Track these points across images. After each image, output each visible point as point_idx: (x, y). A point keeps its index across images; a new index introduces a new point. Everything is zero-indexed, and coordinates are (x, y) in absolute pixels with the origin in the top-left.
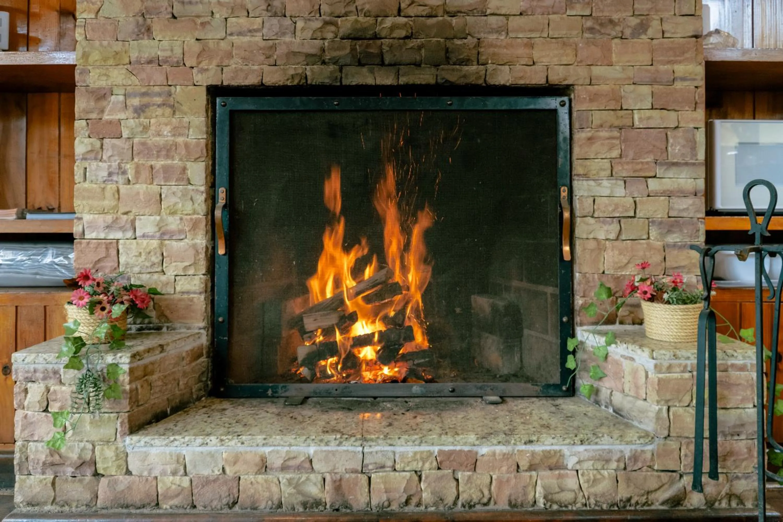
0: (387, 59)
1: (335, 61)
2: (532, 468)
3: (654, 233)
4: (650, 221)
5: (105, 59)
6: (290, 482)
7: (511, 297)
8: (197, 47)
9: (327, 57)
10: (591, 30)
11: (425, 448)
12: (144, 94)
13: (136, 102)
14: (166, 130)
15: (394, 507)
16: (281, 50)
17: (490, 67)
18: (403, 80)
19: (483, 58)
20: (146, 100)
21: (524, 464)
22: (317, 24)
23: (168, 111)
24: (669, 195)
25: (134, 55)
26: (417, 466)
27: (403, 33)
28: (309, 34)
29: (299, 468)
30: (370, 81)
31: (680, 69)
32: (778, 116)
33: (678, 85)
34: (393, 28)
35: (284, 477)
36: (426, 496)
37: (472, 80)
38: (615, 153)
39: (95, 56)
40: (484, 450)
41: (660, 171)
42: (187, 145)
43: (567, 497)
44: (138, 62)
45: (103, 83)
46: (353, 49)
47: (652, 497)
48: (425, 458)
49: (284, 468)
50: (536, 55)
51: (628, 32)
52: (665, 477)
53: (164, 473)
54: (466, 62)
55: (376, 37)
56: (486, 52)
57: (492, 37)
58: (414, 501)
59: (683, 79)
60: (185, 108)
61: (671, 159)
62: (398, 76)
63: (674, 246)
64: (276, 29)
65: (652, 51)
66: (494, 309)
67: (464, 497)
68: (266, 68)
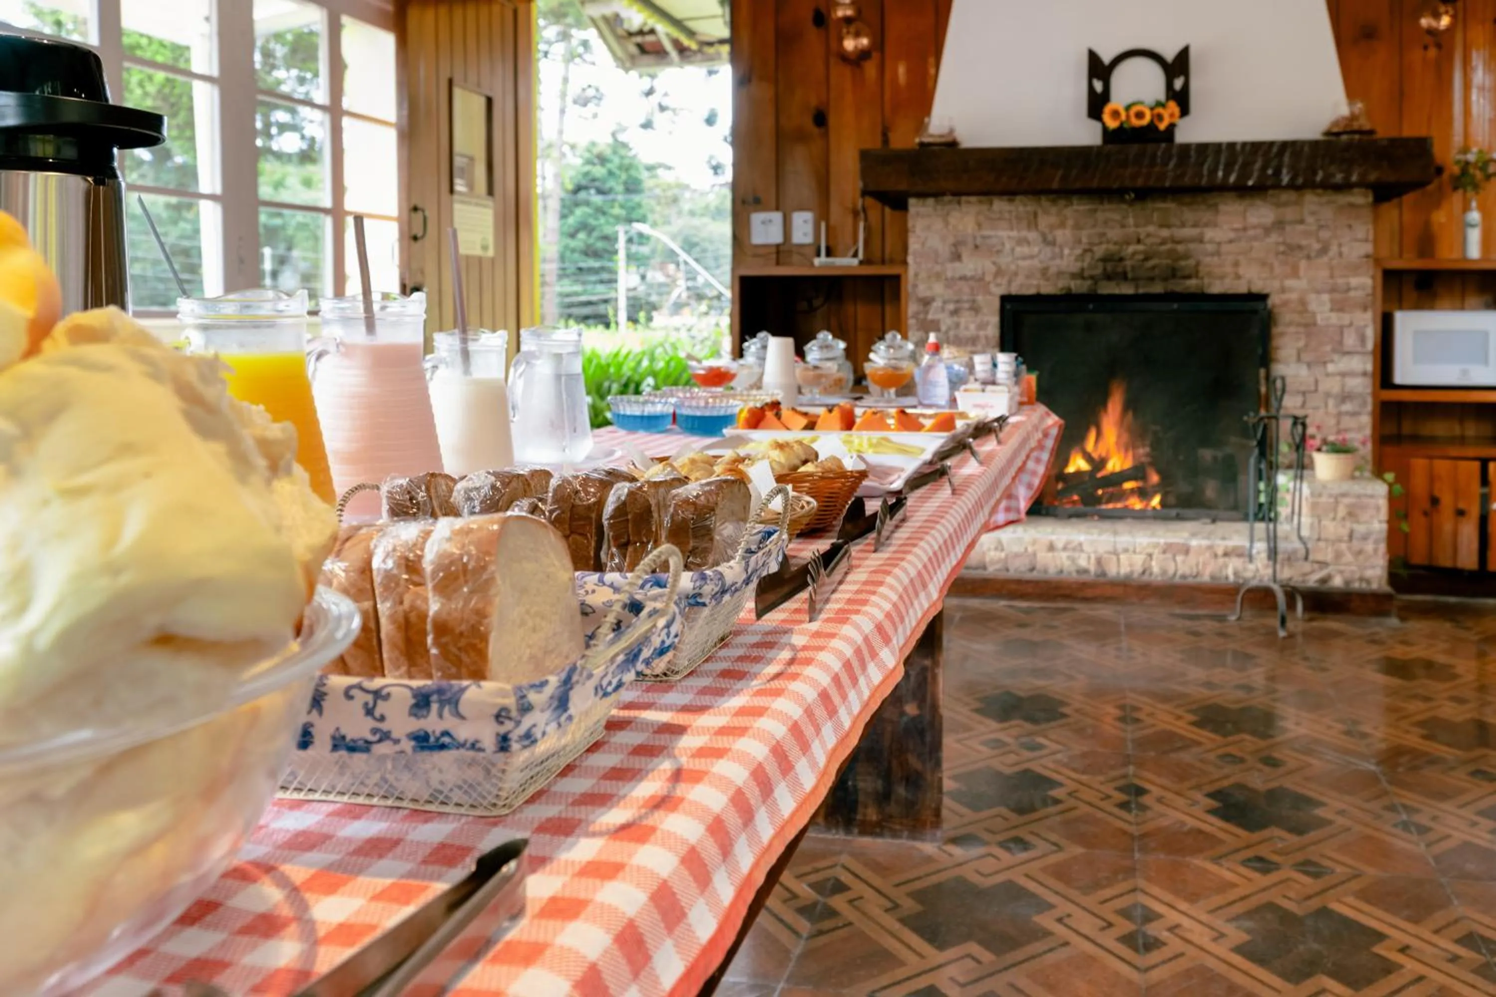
0: (1130, 275)
1: (1092, 277)
2: (1226, 554)
3: (1331, 403)
4: (1328, 395)
5: (929, 277)
6: (1069, 558)
7: (1228, 450)
8: (993, 269)
9: (1086, 274)
10: (1283, 253)
11: (1155, 540)
12: (958, 302)
13: (951, 307)
14: (972, 327)
15: (1136, 575)
16: (1053, 270)
17: (1206, 281)
18: (1141, 291)
19: (1201, 274)
20: (958, 305)
21: (1220, 552)
22: (1078, 251)
23: (973, 313)
24: (1343, 375)
25: (949, 274)
26: (1150, 550)
27: (1141, 257)
28: (1073, 258)
29: (1074, 549)
30: (1117, 291)
31: (1354, 281)
32: (1471, 300)
33: (1352, 294)
34: (1134, 253)
35: (1064, 555)
36: (1156, 569)
37: (1193, 290)
38: (1301, 344)
39: (923, 275)
40: (1194, 543)
41: (1336, 357)
42: (987, 337)
43: (1248, 574)
44: (953, 279)
45: (928, 294)
46: (1105, 269)
47: (1307, 578)
48: (1156, 545)
49: (1065, 549)
50: (1241, 271)
51: (1313, 254)
52: (1316, 566)
53: (989, 550)
54: (1189, 277)
55: (1121, 259)
56: (1203, 270)
57: (1208, 260)
58: (1147, 573)
59: (1356, 289)
60: (985, 310)
61: (1346, 349)
62: (1137, 287)
63: (1348, 413)
64: (1049, 255)
65: (1332, 268)
66: (1215, 458)
67: (1180, 572)
68: (1042, 282)
